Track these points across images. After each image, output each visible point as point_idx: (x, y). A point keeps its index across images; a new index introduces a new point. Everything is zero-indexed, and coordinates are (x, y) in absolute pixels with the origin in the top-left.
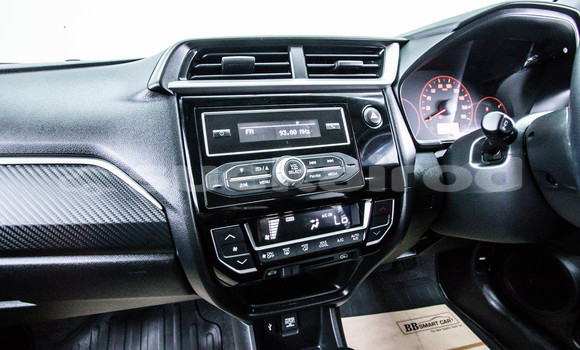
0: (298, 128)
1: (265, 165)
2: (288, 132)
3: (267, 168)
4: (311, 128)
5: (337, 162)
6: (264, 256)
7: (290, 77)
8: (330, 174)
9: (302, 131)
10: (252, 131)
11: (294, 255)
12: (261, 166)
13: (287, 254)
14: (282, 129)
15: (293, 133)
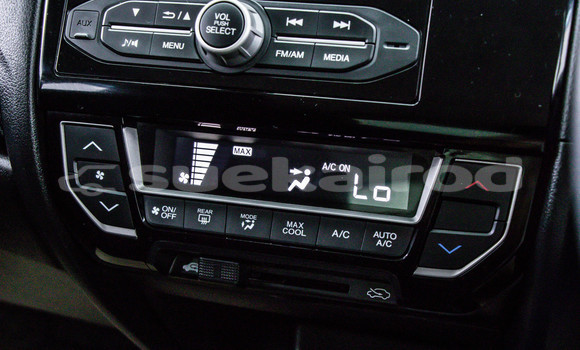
1: (185, 9)
3: (187, 17)
5: (358, 31)
6: (155, 211)
11: (218, 229)
12: (176, 9)
13: (204, 221)
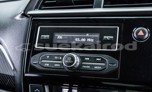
0: (86, 38)
1: (60, 56)
2: (80, 39)
3: (61, 58)
4: (94, 38)
5: (103, 61)
7: (91, 7)
8: (96, 67)
9: (89, 40)
10: (61, 37)
12: (58, 56)
14: (78, 37)
15: (83, 40)
